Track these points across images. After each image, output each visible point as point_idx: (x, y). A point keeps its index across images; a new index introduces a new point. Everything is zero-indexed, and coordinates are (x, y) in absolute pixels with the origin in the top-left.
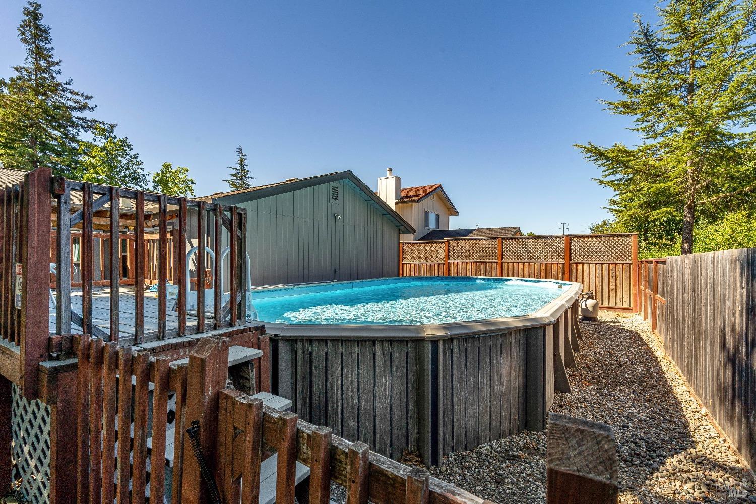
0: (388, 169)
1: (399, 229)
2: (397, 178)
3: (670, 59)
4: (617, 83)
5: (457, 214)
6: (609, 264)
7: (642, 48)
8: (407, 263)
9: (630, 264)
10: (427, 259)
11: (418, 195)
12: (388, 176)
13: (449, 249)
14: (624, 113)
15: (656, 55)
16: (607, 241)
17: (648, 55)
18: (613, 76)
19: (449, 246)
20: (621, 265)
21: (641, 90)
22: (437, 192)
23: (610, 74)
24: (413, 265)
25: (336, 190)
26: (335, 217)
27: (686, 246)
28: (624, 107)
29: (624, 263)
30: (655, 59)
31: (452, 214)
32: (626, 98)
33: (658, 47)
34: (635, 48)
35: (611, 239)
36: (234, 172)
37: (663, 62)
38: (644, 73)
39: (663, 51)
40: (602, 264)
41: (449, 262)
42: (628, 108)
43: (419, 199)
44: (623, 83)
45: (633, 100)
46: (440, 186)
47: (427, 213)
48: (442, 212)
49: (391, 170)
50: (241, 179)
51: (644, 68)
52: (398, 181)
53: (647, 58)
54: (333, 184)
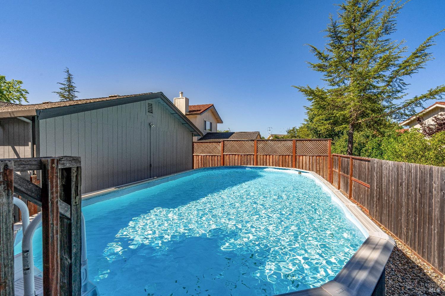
0: (180, 93)
1: (192, 134)
2: (186, 98)
3: (344, 43)
4: (316, 53)
5: (222, 122)
6: (316, 156)
7: (331, 34)
8: (196, 155)
9: (327, 156)
10: (210, 153)
11: (200, 110)
12: (180, 97)
13: (224, 146)
14: (319, 70)
15: (338, 39)
16: (315, 143)
17: (334, 39)
18: (315, 49)
19: (224, 145)
20: (323, 157)
21: (328, 58)
22: (211, 108)
23: (313, 47)
24: (200, 156)
25: (150, 105)
26: (150, 126)
27: (350, 145)
28: (319, 67)
29: (324, 156)
30: (337, 41)
31: (218, 123)
32: (321, 62)
33: (339, 35)
34: (328, 33)
35: (317, 142)
36: (63, 86)
37: (341, 44)
38: (331, 49)
39: (341, 38)
40: (313, 156)
41: (224, 155)
42: (321, 68)
43: (201, 113)
44: (320, 53)
45: (324, 63)
46: (213, 105)
47: (205, 122)
48: (213, 121)
49: (182, 93)
50: (69, 92)
51: (332, 46)
52: (187, 101)
53: (334, 40)
54: (150, 101)
